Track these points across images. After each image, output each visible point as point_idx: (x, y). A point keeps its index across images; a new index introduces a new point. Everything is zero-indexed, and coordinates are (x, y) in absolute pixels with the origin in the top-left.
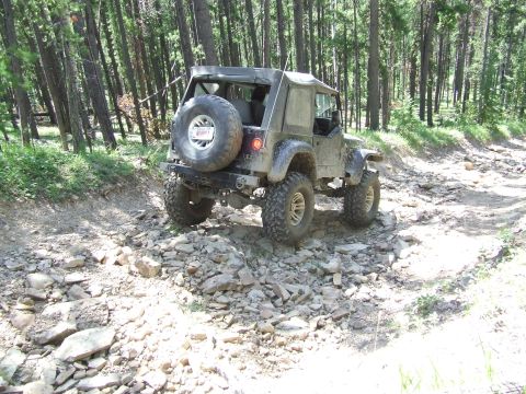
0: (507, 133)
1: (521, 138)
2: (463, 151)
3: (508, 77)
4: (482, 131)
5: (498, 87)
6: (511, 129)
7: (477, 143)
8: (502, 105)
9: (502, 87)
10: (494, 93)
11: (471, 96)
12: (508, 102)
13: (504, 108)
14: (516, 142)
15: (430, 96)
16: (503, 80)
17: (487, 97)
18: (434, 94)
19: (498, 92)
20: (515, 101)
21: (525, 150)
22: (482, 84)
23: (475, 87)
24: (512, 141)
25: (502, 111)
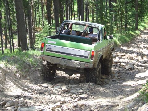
0: (118, 43)
1: (128, 46)
3: (114, 4)
5: (108, 11)
9: (111, 11)
10: (106, 16)
13: (113, 25)
14: (125, 48)
17: (101, 19)
19: (108, 15)
21: (133, 52)
22: (97, 9)
23: (93, 12)
24: (122, 47)
25: (112, 27)
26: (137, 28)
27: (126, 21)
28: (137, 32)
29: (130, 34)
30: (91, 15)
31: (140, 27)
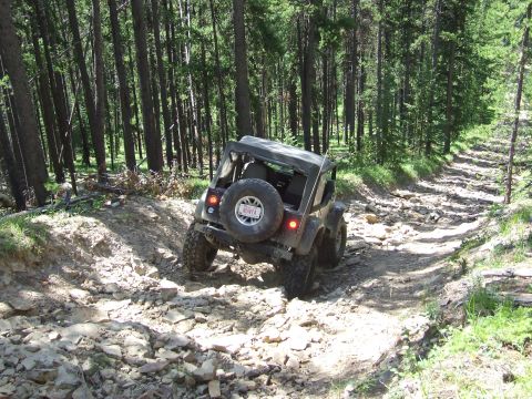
0: (414, 174)
1: (430, 180)
2: (363, 199)
3: (409, 106)
4: (383, 173)
5: (397, 118)
6: (417, 168)
7: (379, 189)
8: (404, 140)
9: (403, 117)
10: (393, 125)
11: (366, 131)
12: (411, 135)
13: (406, 143)
14: (424, 184)
15: (316, 131)
16: (403, 109)
17: (385, 131)
18: (321, 129)
19: (398, 124)
20: (420, 133)
21: (438, 193)
22: (378, 114)
23: (370, 118)
24: (420, 183)
25: (405, 147)
26: (447, 150)
27: (429, 136)
28: (449, 157)
29: (436, 161)
30: (366, 123)
31: (452, 149)
